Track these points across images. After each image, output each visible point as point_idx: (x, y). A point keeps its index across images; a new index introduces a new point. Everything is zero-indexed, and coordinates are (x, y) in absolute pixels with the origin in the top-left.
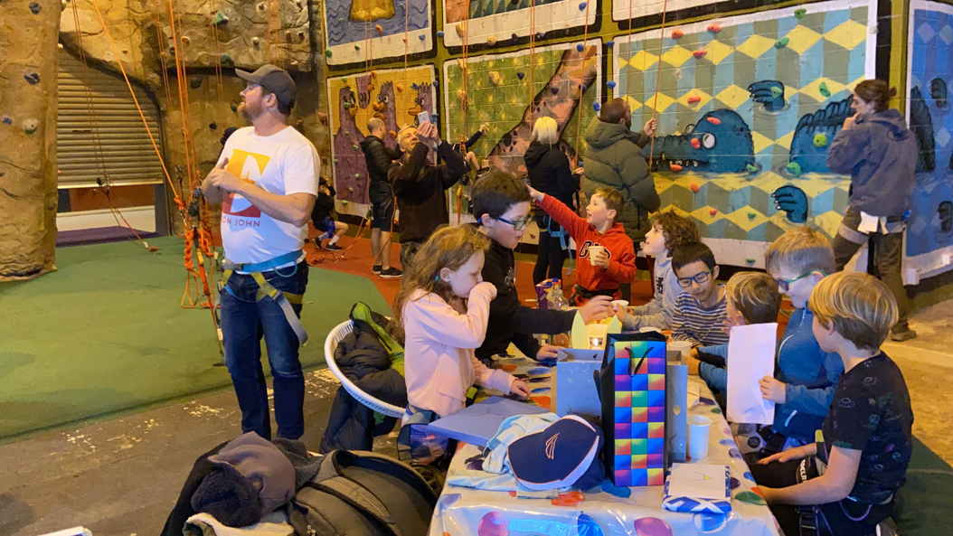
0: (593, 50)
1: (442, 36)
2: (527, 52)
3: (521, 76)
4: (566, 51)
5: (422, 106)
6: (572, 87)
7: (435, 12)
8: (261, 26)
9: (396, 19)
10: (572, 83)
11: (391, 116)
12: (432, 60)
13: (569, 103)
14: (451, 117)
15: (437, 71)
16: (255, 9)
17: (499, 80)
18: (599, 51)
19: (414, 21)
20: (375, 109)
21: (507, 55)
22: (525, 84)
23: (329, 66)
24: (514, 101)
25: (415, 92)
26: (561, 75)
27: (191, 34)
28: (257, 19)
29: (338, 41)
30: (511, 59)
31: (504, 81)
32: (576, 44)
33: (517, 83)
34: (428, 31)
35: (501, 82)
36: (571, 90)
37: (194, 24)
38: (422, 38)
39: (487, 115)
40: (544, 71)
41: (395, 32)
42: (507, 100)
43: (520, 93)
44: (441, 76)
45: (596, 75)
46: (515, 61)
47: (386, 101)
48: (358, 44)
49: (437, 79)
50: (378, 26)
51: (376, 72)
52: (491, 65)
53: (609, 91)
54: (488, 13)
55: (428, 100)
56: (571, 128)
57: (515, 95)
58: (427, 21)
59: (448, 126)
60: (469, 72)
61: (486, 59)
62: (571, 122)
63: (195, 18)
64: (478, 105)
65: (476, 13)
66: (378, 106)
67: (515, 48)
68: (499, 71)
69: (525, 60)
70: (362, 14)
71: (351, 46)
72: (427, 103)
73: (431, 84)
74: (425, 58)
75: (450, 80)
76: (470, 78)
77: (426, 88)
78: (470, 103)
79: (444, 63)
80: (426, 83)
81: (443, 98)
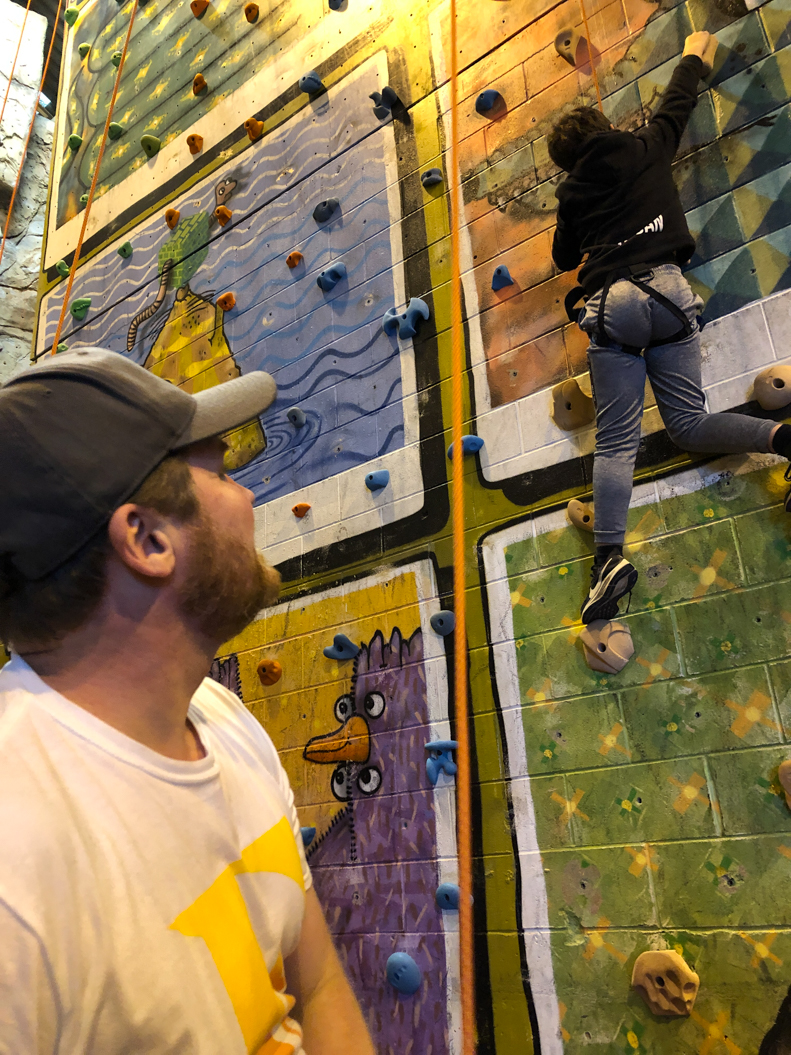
1: (472, 453)
7: (436, 395)
12: (426, 544)
15: (444, 578)
19: (342, 443)
25: (339, 672)
34: (404, 464)
38: (378, 485)
44: (464, 591)
49: (452, 604)
55: (405, 693)
58: (399, 428)
59: (522, 788)
72: (401, 705)
73: (419, 631)
74: (390, 546)
75: (523, 595)
76: (647, 566)
77: (395, 650)
78: (656, 670)
79: (487, 539)
80: (396, 629)
81: (488, 671)
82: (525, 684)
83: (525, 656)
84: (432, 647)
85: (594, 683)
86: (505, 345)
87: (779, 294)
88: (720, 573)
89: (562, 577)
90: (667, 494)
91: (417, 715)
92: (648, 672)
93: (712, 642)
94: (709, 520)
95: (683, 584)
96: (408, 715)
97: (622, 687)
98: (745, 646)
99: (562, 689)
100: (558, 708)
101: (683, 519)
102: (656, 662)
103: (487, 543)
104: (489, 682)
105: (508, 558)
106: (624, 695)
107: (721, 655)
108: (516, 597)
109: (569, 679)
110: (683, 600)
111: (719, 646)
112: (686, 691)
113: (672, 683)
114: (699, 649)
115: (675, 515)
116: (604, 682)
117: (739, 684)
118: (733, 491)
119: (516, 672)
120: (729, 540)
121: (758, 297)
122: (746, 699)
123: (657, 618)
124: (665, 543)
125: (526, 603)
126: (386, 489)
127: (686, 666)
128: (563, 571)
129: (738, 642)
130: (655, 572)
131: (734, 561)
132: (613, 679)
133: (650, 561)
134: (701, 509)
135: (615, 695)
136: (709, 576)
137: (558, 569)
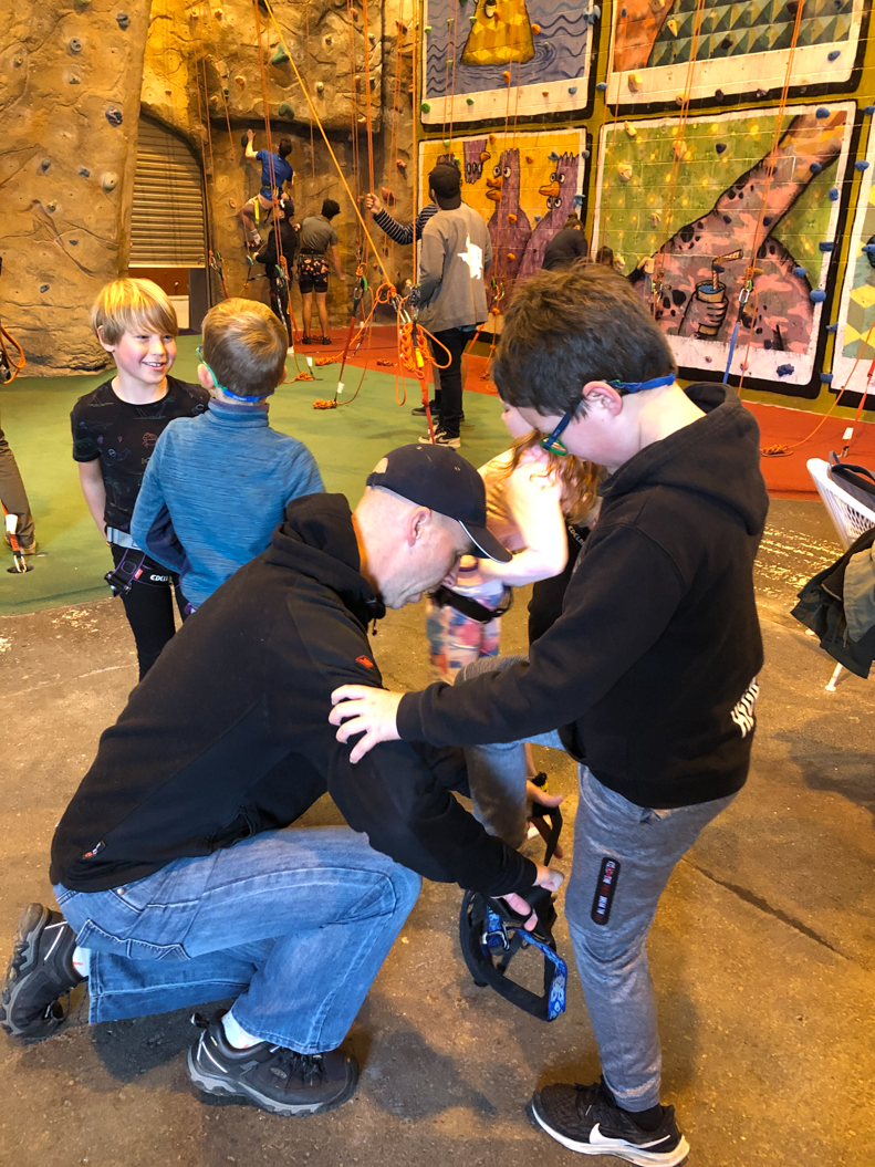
0: (842, 116)
1: (603, 90)
2: (735, 116)
3: (720, 149)
4: (797, 117)
5: (560, 183)
6: (799, 167)
7: (597, 56)
8: (328, 67)
9: (535, 64)
10: (799, 162)
11: (512, 194)
12: (585, 123)
13: (790, 189)
14: (603, 199)
15: (589, 138)
16: (320, 43)
17: (685, 153)
18: (851, 119)
19: (563, 66)
20: (489, 184)
21: (702, 120)
22: (725, 160)
23: (424, 125)
24: (705, 183)
25: (552, 165)
26: (783, 149)
27: (246, 73)
28: (322, 58)
29: (440, 92)
30: (708, 125)
31: (693, 155)
32: (815, 109)
33: (712, 158)
34: (582, 83)
35: (688, 156)
36: (796, 170)
37: (250, 60)
38: (572, 92)
39: (661, 199)
40: (757, 144)
41: (531, 82)
42: (693, 180)
43: (716, 172)
44: (595, 145)
45: (839, 152)
46: (715, 128)
47: (507, 175)
48: (471, 96)
49: (589, 148)
50: (506, 72)
51: (495, 135)
52: (675, 131)
53: (857, 174)
54: (681, 59)
55: (572, 176)
56: (789, 222)
57: (707, 174)
58: (583, 68)
59: (597, 212)
60: (639, 140)
61: (668, 124)
62: (790, 214)
63: (252, 52)
64: (647, 185)
65: (662, 58)
66: (494, 181)
67: (718, 110)
68: (687, 141)
69: (730, 127)
70: (482, 55)
71: (460, 100)
72: (569, 180)
73: (578, 155)
74: (573, 120)
77: (570, 160)
78: (635, 183)
80: (571, 153)
81: (595, 172)
83: (606, 170)
84: (582, 162)
86: (621, 44)
87: (693, 62)
88: (656, 156)
89: (619, 147)
90: (650, 126)
91: (574, 184)
92: (633, 183)
93: (649, 177)
94: (658, 138)
95: (647, 158)
96: (571, 184)
97: (626, 187)
99: (613, 184)
100: (611, 190)
102: (636, 180)
103: (603, 128)
105: (608, 135)
107: (650, 182)
108: (607, 150)
109: (615, 181)
110: (646, 163)
112: (640, 190)
113: (637, 187)
114: (646, 178)
115: (651, 134)
116: (622, 184)
117: (652, 191)
118: (664, 131)
119: (603, 175)
120: (660, 146)
122: (652, 195)
123: (639, 167)
124: (646, 142)
125: (609, 153)
126: (575, 94)
127: (642, 183)
129: (654, 178)
130: (642, 152)
131: (659, 154)
132: (625, 184)
133: (641, 148)
134: (657, 133)
135: (624, 189)
136: (653, 156)
137: (619, 144)
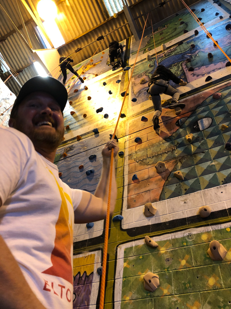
1: (120, 220)
38: (89, 227)
52: (205, 237)
54: (192, 191)
55: (83, 294)
60: (163, 250)
61: (195, 233)
64: (183, 292)
73: (92, 273)
74: (89, 245)
75: (128, 264)
76: (166, 258)
77: (83, 279)
78: (165, 291)
79: (119, 246)
80: (85, 272)
81: (112, 288)
82: (124, 293)
83: (125, 284)
84: (96, 279)
85: (146, 295)
86: (133, 193)
87: (206, 190)
88: (187, 262)
89: (140, 259)
90: (173, 237)
91: (86, 302)
92: (163, 292)
93: (183, 283)
94: (184, 246)
95: (176, 264)
96: (82, 302)
97: (154, 297)
98: (193, 286)
99: (135, 296)
100: (133, 303)
101: (177, 245)
102: (166, 289)
103: (119, 247)
104: (112, 292)
105: (125, 252)
106: (154, 299)
107: (186, 288)
108: (125, 264)
109: (138, 293)
110: (175, 269)
111: (185, 285)
112: (174, 299)
113: (170, 296)
114: (179, 286)
115: (175, 244)
116: (149, 294)
117: (191, 298)
118: (192, 238)
119: (121, 289)
120: (190, 252)
121: (200, 190)
122: (193, 304)
123: (167, 274)
124: (172, 251)
125: (128, 267)
126: (92, 228)
127: (175, 291)
128: (141, 257)
129: (191, 284)
130: (168, 260)
131: (191, 259)
132: (152, 294)
133: (167, 257)
134: (183, 242)
135: (152, 299)
136: (183, 262)
137: (139, 257)
